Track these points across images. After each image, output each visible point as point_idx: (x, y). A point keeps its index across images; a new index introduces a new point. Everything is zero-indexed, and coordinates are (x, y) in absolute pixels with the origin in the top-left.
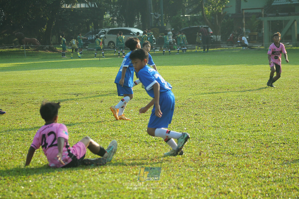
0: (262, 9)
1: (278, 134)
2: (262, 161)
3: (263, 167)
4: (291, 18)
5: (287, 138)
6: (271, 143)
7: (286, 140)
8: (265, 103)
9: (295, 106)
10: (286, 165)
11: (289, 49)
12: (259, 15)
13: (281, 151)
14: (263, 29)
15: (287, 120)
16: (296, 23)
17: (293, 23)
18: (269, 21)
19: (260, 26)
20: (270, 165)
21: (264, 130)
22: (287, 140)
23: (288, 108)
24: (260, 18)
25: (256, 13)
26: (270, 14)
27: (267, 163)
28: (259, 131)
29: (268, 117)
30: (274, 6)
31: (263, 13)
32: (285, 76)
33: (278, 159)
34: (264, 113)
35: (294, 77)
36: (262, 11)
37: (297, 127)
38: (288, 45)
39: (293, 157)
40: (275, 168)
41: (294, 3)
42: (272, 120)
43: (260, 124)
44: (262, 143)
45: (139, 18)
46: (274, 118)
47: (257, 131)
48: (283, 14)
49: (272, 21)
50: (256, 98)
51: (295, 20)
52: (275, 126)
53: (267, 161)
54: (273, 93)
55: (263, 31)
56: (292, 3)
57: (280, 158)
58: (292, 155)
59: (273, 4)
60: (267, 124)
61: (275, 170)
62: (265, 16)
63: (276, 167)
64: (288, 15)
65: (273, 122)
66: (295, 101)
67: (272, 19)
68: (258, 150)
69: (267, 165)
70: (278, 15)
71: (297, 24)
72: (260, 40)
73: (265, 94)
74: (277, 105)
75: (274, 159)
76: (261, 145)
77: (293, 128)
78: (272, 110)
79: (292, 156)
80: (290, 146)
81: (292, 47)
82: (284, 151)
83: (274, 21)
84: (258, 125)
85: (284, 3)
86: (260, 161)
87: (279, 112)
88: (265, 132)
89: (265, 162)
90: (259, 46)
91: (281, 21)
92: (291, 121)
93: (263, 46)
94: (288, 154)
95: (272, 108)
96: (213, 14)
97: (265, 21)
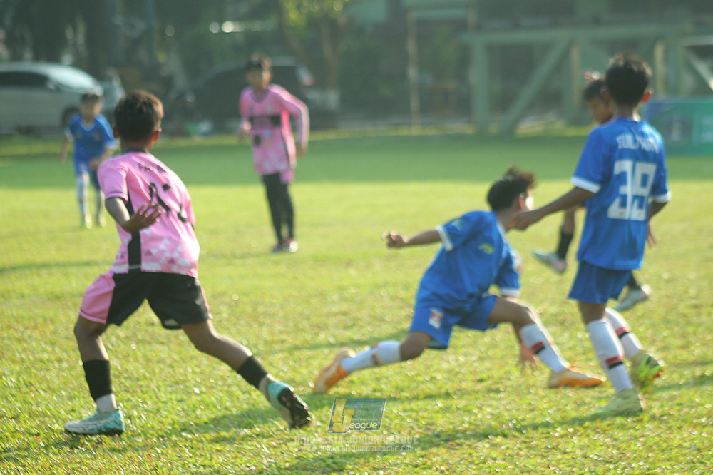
1: (490, 406)
4: (561, 35)
12: (460, 26)
13: (495, 459)
16: (575, 50)
17: (566, 54)
24: (462, 35)
26: (497, 24)
36: (468, 13)
43: (439, 376)
45: (77, 35)
49: (501, 47)
51: (573, 42)
52: (481, 381)
55: (471, 79)
62: (479, 28)
64: (551, 27)
70: (516, 26)
80: (525, 442)
82: (504, 460)
96: (314, 23)
97: (478, 43)
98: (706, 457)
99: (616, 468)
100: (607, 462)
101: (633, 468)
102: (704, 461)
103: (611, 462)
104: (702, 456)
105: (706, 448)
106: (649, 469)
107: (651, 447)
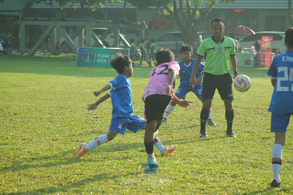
0: (20, 11)
1: (28, 149)
2: (7, 177)
3: (8, 183)
4: (51, 24)
5: (37, 153)
6: (19, 158)
7: (35, 155)
8: (16, 114)
9: (49, 119)
10: (33, 182)
11: (47, 57)
12: (17, 18)
14: (20, 33)
15: (38, 133)
16: (55, 29)
17: (53, 29)
18: (26, 26)
19: (17, 30)
20: (16, 182)
21: (13, 143)
22: (37, 155)
23: (41, 120)
24: (17, 21)
25: (14, 16)
26: (29, 18)
27: (13, 179)
28: (7, 144)
29: (19, 130)
30: (33, 9)
31: (20, 16)
32: (41, 86)
33: (26, 175)
34: (14, 124)
35: (49, 88)
36: (20, 14)
37: (48, 141)
38: (46, 52)
39: (42, 174)
40: (21, 186)
41: (55, 7)
42: (22, 133)
43: (9, 137)
44: (9, 158)
46: (25, 131)
47: (5, 144)
48: (42, 18)
49: (30, 26)
50: (7, 109)
51: (55, 26)
52: (24, 140)
53: (14, 177)
54: (26, 104)
55: (19, 36)
56: (53, 7)
57: (27, 175)
58: (41, 171)
59: (32, 7)
60: (16, 137)
61: (21, 187)
63: (22, 184)
64: (48, 20)
65: (23, 135)
66: (49, 114)
67: (31, 23)
68: (5, 165)
69: (12, 182)
70: (36, 20)
71: (57, 30)
72: (16, 46)
73: (17, 104)
74: (29, 117)
75: (21, 175)
76: (8, 159)
77: (44, 143)
78: (23, 122)
79: (40, 173)
80: (40, 161)
81: (49, 55)
83: (33, 26)
84: (7, 138)
85: (44, 7)
86: (5, 176)
87: (30, 124)
88: (13, 145)
89: (11, 178)
90: (14, 52)
91: (39, 26)
92: (43, 135)
93: (19, 52)
94: (36, 170)
95: (23, 120)
97: (22, 25)
98: (101, 169)
99: (71, 171)
100: (67, 169)
101: (77, 172)
102: (100, 170)
103: (69, 169)
104: (100, 168)
105: (101, 165)
106: (82, 172)
107: (83, 165)
